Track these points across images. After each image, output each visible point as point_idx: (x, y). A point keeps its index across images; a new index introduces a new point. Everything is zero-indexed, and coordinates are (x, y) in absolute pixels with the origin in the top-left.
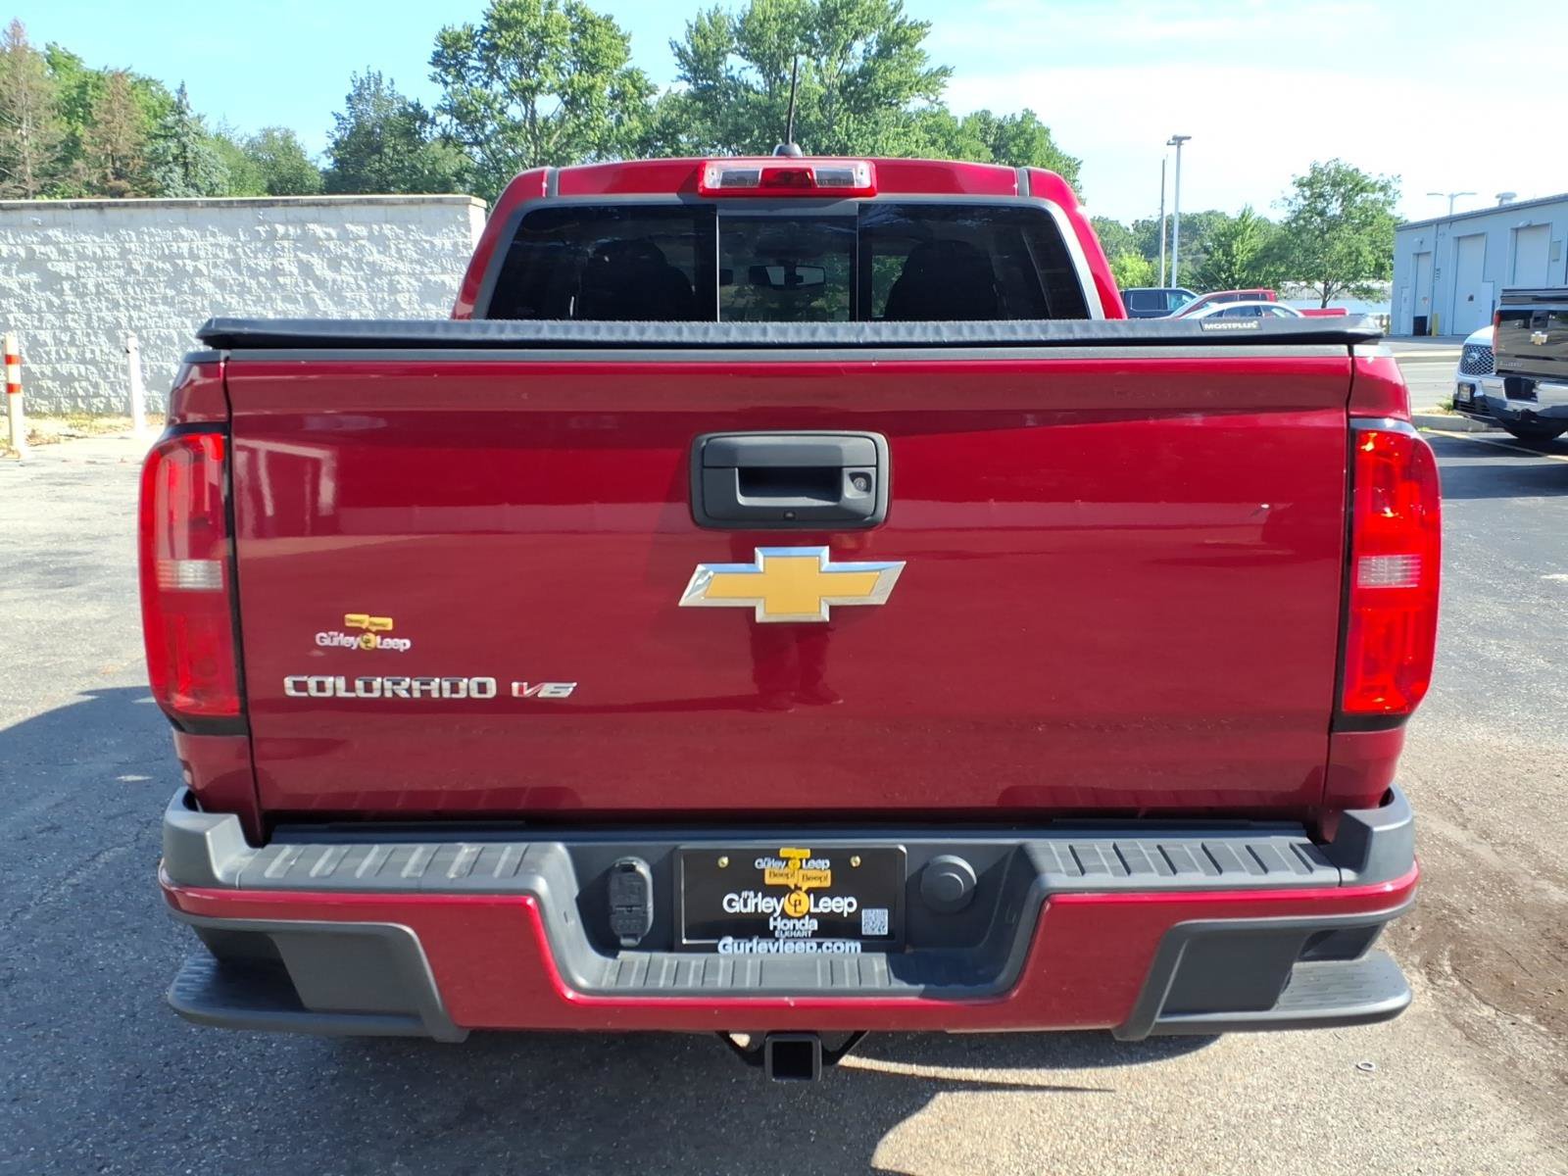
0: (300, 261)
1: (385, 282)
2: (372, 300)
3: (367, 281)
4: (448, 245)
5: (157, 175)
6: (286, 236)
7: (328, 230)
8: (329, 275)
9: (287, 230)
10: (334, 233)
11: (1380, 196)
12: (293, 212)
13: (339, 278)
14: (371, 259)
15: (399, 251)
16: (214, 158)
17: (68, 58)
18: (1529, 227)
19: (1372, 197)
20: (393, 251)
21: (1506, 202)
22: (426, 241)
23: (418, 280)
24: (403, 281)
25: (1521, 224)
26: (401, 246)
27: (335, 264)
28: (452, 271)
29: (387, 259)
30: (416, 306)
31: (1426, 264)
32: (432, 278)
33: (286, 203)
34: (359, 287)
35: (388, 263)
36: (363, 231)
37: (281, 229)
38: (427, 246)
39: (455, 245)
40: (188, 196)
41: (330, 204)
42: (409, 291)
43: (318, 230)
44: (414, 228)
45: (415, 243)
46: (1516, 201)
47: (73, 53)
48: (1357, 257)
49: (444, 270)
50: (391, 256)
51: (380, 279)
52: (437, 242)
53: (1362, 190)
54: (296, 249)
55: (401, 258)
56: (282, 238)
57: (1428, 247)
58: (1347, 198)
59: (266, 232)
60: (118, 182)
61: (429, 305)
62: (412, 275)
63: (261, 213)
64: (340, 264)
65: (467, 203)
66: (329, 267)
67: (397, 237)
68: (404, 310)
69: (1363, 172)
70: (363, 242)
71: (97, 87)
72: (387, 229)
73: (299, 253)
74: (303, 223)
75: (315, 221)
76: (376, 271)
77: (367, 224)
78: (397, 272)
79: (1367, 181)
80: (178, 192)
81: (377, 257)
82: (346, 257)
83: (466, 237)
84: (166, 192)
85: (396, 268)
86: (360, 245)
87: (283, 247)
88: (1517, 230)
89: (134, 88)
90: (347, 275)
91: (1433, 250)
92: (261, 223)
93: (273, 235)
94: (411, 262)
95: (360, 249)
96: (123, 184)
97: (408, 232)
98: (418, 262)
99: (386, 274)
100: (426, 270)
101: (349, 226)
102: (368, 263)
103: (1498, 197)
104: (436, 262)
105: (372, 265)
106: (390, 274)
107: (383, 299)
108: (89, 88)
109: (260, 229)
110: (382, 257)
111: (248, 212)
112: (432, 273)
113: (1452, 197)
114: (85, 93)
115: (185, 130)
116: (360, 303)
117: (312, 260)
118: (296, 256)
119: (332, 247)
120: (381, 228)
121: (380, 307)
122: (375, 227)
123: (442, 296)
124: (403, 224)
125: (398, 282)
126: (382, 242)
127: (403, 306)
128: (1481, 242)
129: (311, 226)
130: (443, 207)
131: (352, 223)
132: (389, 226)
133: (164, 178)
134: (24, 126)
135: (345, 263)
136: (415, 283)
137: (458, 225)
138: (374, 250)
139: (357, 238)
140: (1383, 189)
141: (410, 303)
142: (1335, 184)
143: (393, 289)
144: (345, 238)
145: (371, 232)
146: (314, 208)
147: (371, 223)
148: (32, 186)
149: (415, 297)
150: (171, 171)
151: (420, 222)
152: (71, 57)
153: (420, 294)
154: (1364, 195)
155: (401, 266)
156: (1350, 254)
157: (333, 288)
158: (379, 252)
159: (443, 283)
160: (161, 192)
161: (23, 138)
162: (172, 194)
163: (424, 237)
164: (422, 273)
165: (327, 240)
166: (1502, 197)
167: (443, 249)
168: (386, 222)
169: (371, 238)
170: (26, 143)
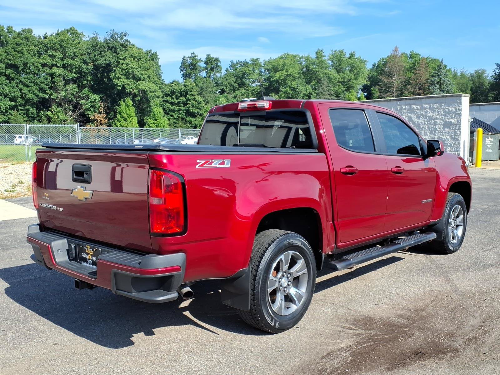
0: (408, 117)
1: (433, 122)
2: (428, 128)
3: (427, 122)
4: (454, 109)
5: (431, 88)
6: (405, 109)
7: (417, 107)
8: (416, 120)
9: (406, 107)
10: (419, 108)
12: (408, 101)
13: (419, 121)
14: (429, 115)
15: (438, 112)
16: (450, 81)
17: (416, 55)
20: (436, 112)
22: (447, 109)
23: (443, 121)
24: (438, 121)
26: (439, 111)
27: (418, 117)
28: (454, 117)
29: (434, 115)
30: (442, 129)
32: (448, 120)
33: (406, 99)
34: (425, 124)
35: (434, 116)
36: (428, 106)
37: (404, 107)
38: (447, 110)
39: (456, 109)
40: (440, 94)
41: (419, 98)
42: (440, 124)
43: (414, 107)
44: (443, 105)
45: (443, 109)
47: (418, 53)
49: (452, 118)
50: (435, 114)
51: (432, 121)
52: (450, 109)
54: (408, 112)
55: (439, 114)
56: (404, 110)
59: (400, 108)
60: (419, 91)
61: (446, 129)
62: (441, 119)
63: (399, 102)
64: (420, 117)
65: (461, 96)
66: (417, 118)
67: (438, 108)
68: (438, 130)
70: (427, 110)
71: (418, 63)
72: (435, 105)
73: (408, 114)
74: (410, 105)
75: (415, 104)
76: (431, 118)
77: (429, 104)
78: (437, 119)
80: (437, 93)
81: (431, 114)
82: (422, 114)
83: (459, 107)
84: (433, 93)
85: (437, 117)
86: (427, 111)
87: (404, 112)
89: (429, 62)
90: (422, 120)
92: (398, 105)
93: (401, 109)
94: (441, 115)
95: (426, 112)
96: (421, 91)
97: (441, 106)
98: (444, 115)
99: (433, 119)
100: (446, 118)
101: (424, 105)
102: (428, 116)
104: (449, 115)
105: (429, 117)
106: (434, 119)
107: (432, 127)
108: (416, 64)
109: (398, 107)
110: (433, 114)
111: (395, 102)
112: (448, 119)
114: (415, 65)
115: (442, 74)
116: (425, 128)
117: (412, 116)
118: (407, 115)
119: (418, 112)
120: (433, 105)
121: (431, 130)
122: (431, 105)
123: (450, 126)
124: (440, 103)
125: (437, 122)
126: (433, 110)
127: (438, 129)
129: (413, 106)
130: (453, 97)
131: (425, 104)
132: (436, 105)
133: (433, 89)
134: (395, 76)
135: (421, 116)
136: (442, 122)
137: (457, 103)
138: (431, 112)
139: (426, 108)
141: (440, 128)
143: (435, 124)
144: (422, 108)
145: (430, 106)
146: (414, 100)
147: (430, 104)
148: (395, 94)
149: (442, 126)
150: (435, 87)
151: (446, 103)
152: (417, 54)
153: (443, 125)
155: (438, 117)
157: (417, 124)
158: (432, 113)
159: (451, 121)
160: (431, 93)
161: (394, 80)
162: (435, 94)
163: (446, 107)
164: (445, 119)
165: (417, 109)
167: (452, 111)
168: (435, 103)
169: (430, 108)
170: (395, 82)
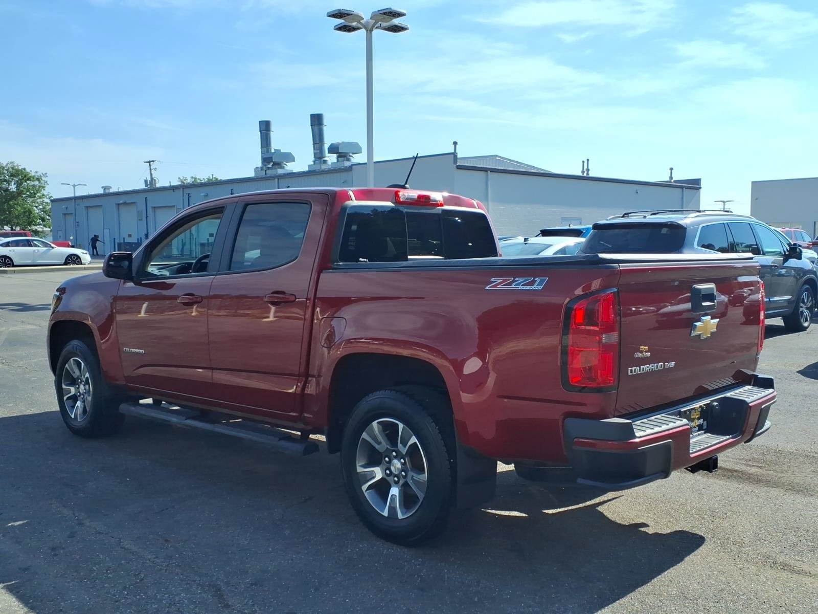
11: (37, 183)
18: (125, 203)
19: (32, 183)
21: (107, 191)
25: (121, 202)
31: (70, 220)
46: (111, 191)
48: (30, 215)
53: (29, 179)
57: (71, 210)
58: (19, 184)
69: (28, 170)
79: (30, 175)
88: (118, 204)
91: (73, 212)
103: (102, 188)
113: (74, 186)
128: (100, 210)
140: (38, 179)
142: (12, 175)
154: (28, 182)
156: (25, 212)
166: (105, 188)
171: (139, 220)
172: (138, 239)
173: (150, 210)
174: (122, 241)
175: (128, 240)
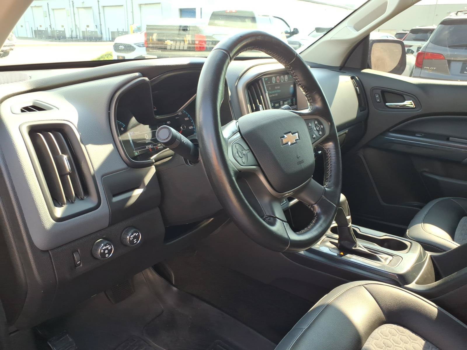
171: (45, 17)
172: (46, 28)
173: (50, 10)
174: (36, 29)
175: (40, 29)
